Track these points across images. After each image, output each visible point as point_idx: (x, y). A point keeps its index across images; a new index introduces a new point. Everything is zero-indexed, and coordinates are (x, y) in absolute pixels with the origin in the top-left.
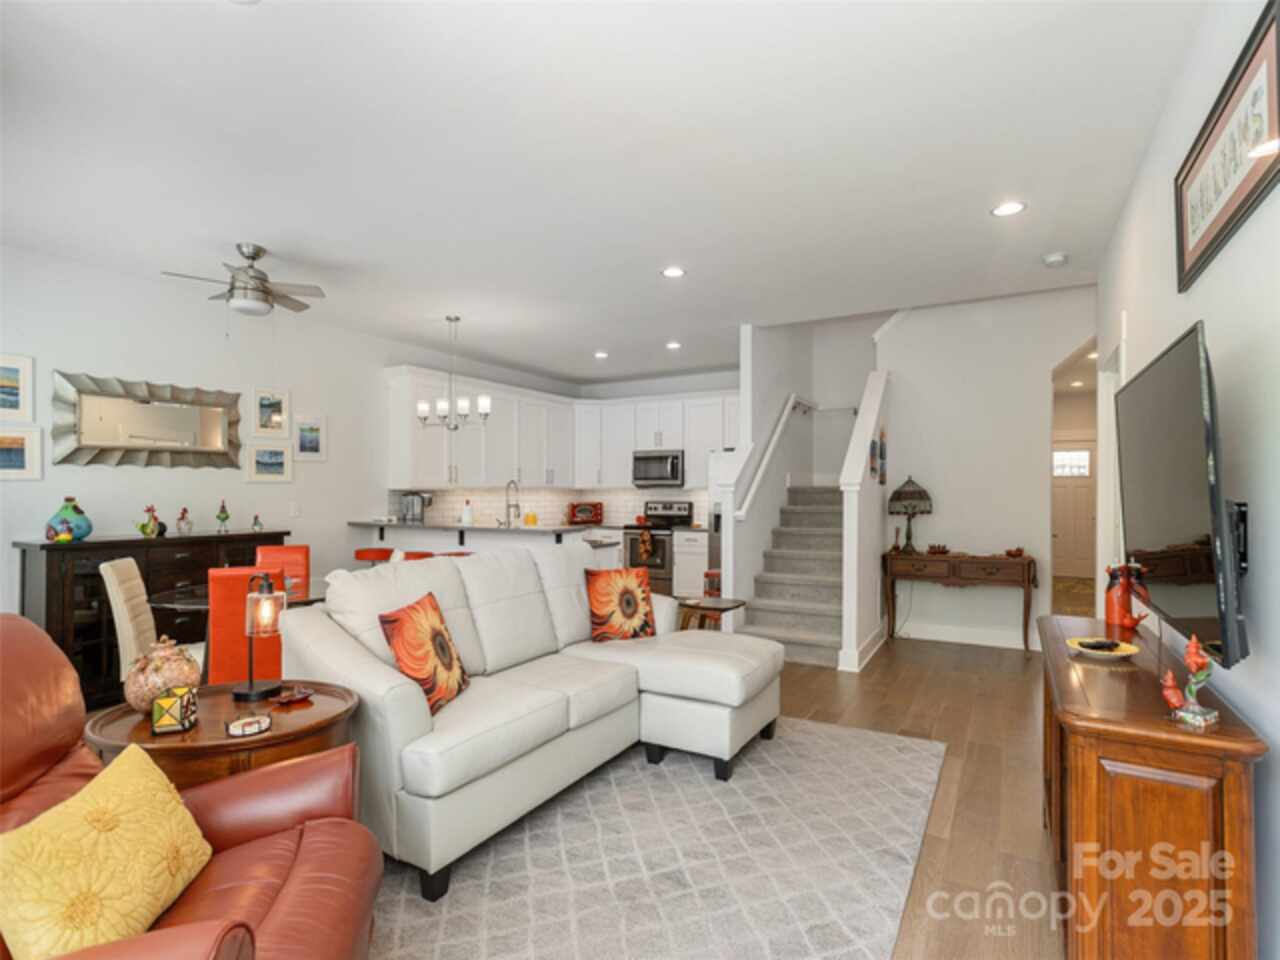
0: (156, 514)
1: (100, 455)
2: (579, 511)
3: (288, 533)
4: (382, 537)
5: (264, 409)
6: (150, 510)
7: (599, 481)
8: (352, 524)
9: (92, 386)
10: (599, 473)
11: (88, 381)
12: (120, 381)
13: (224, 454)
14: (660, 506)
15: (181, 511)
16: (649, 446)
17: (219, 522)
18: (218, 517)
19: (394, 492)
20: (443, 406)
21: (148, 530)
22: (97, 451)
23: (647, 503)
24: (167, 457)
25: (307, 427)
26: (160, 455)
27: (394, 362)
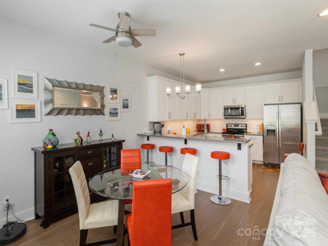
0: (80, 135)
1: (60, 111)
2: (202, 127)
3: (124, 141)
4: (148, 139)
5: (112, 92)
6: (78, 133)
7: (209, 117)
8: (138, 135)
9: (57, 84)
10: (209, 114)
11: (55, 81)
12: (66, 82)
13: (100, 110)
14: (233, 125)
15: (88, 133)
16: (230, 104)
17: (99, 136)
18: (99, 135)
19: (151, 122)
20: (178, 89)
21: (78, 142)
22: (59, 110)
23: (227, 124)
24: (82, 111)
25: (124, 99)
26: (80, 110)
27: (150, 75)
